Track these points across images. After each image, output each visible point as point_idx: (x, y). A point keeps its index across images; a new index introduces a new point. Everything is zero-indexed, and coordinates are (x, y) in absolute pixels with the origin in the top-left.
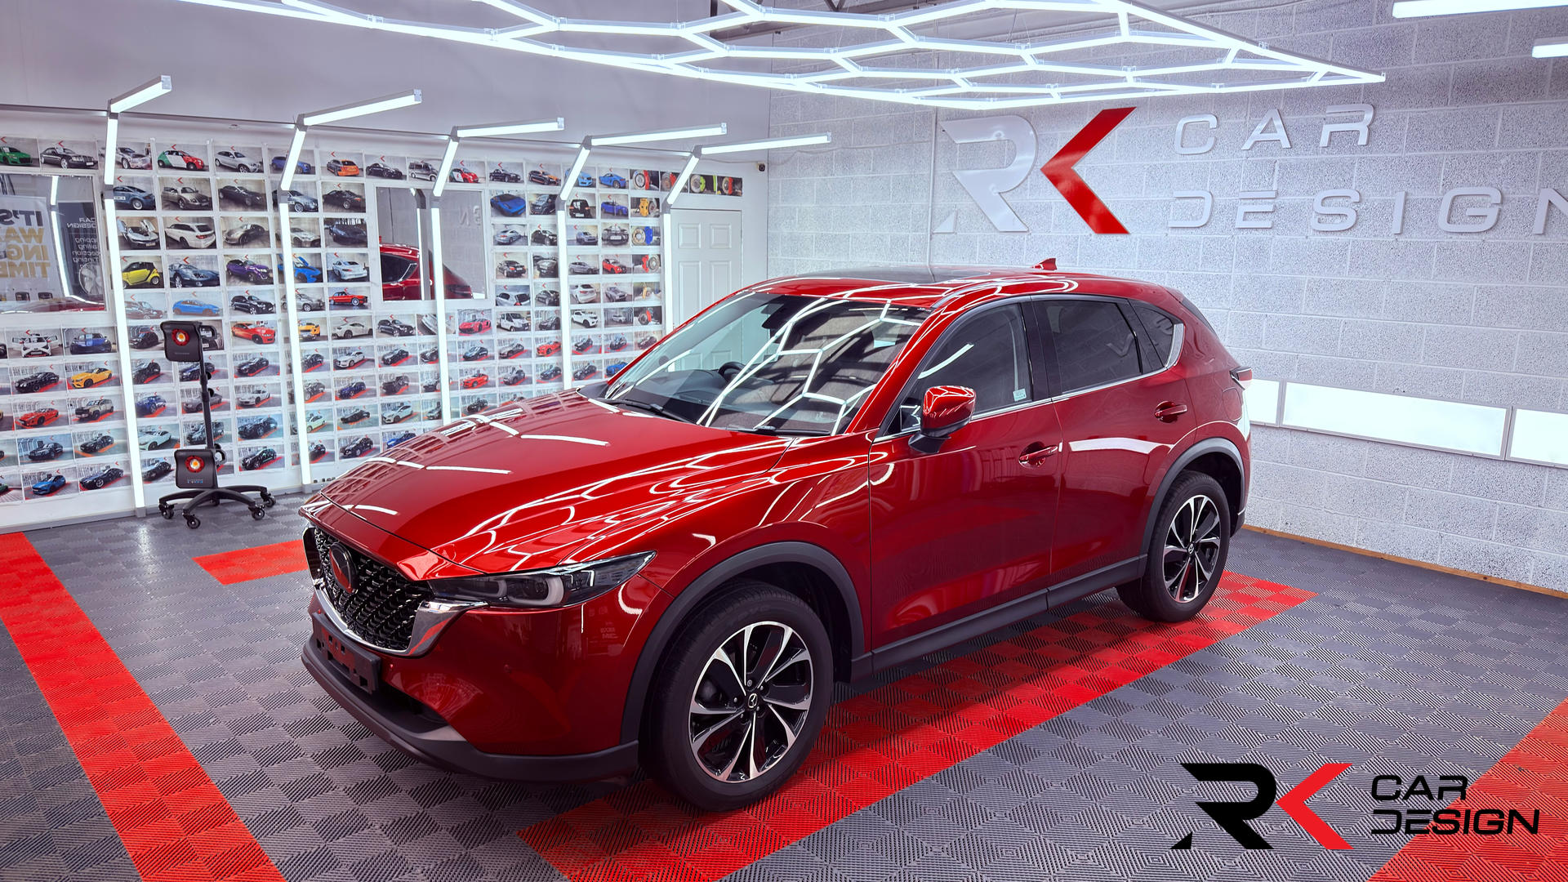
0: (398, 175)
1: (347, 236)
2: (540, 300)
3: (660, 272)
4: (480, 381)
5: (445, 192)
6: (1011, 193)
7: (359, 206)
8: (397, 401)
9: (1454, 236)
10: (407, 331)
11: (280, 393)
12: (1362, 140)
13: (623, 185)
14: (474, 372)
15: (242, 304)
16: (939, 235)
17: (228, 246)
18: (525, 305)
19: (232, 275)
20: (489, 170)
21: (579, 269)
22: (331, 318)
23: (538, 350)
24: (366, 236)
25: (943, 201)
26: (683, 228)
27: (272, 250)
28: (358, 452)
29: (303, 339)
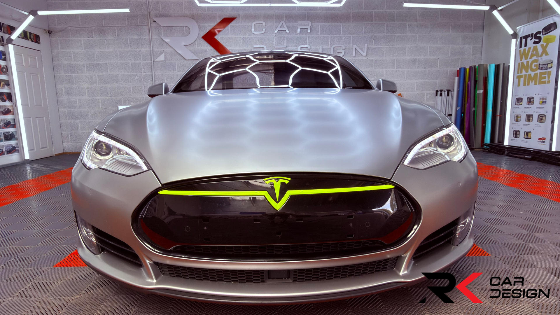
3: (9, 75)
6: (189, 46)
12: (309, 31)
16: (157, 62)
25: (157, 49)
26: (17, 54)
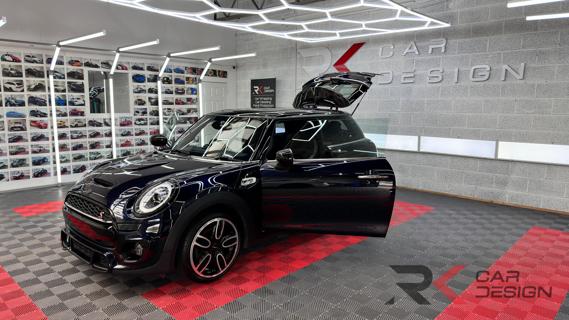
0: (96, 66)
1: (76, 89)
2: (151, 114)
3: (197, 105)
4: (127, 144)
5: (115, 73)
7: (81, 77)
8: (96, 151)
9: (475, 83)
10: (99, 125)
11: (49, 147)
12: (443, 50)
13: (183, 72)
14: (126, 141)
15: (34, 113)
17: (29, 91)
18: (145, 115)
19: (30, 102)
20: (131, 65)
21: (166, 102)
22: (70, 119)
23: (150, 132)
24: (84, 89)
25: (300, 78)
26: (205, 89)
27: (46, 93)
28: (80, 171)
29: (59, 127)
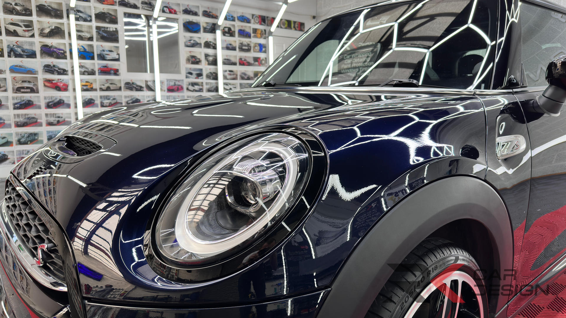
0: (135, 6)
1: (108, 36)
2: (208, 77)
7: (114, 21)
10: (139, 89)
11: (70, 118)
13: (248, 21)
15: (49, 69)
17: (42, 37)
18: (201, 79)
19: (44, 53)
20: (182, 8)
21: (227, 62)
22: (99, 79)
24: (118, 38)
26: (276, 45)
27: (66, 41)
29: (83, 90)
